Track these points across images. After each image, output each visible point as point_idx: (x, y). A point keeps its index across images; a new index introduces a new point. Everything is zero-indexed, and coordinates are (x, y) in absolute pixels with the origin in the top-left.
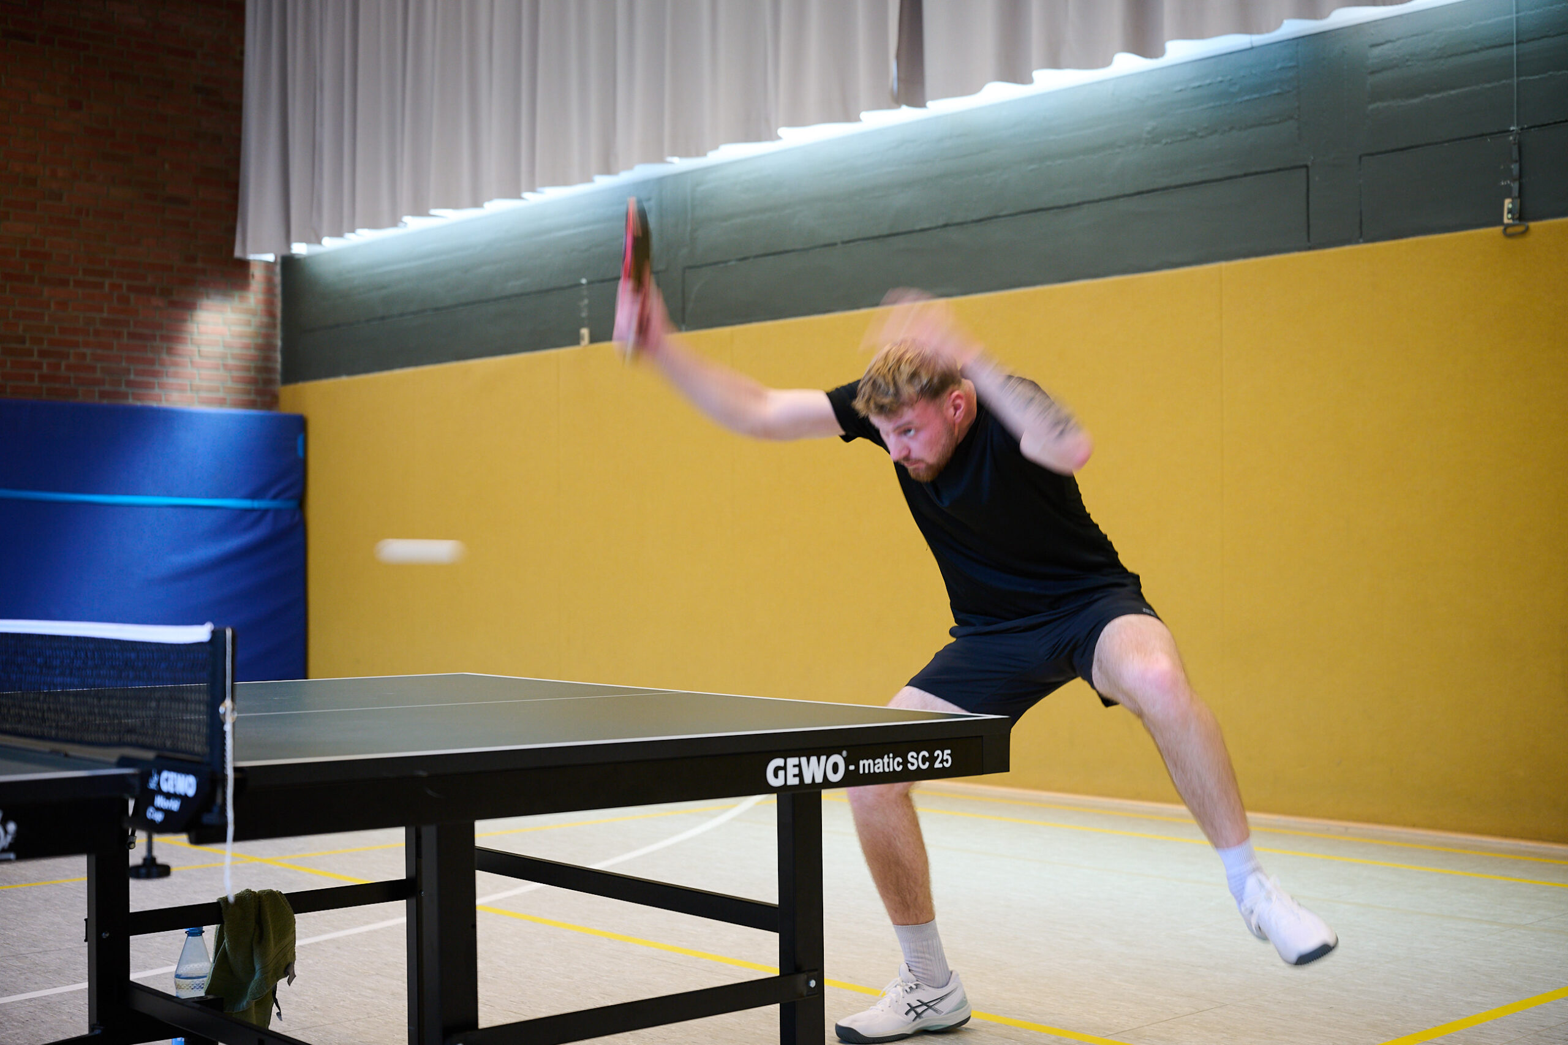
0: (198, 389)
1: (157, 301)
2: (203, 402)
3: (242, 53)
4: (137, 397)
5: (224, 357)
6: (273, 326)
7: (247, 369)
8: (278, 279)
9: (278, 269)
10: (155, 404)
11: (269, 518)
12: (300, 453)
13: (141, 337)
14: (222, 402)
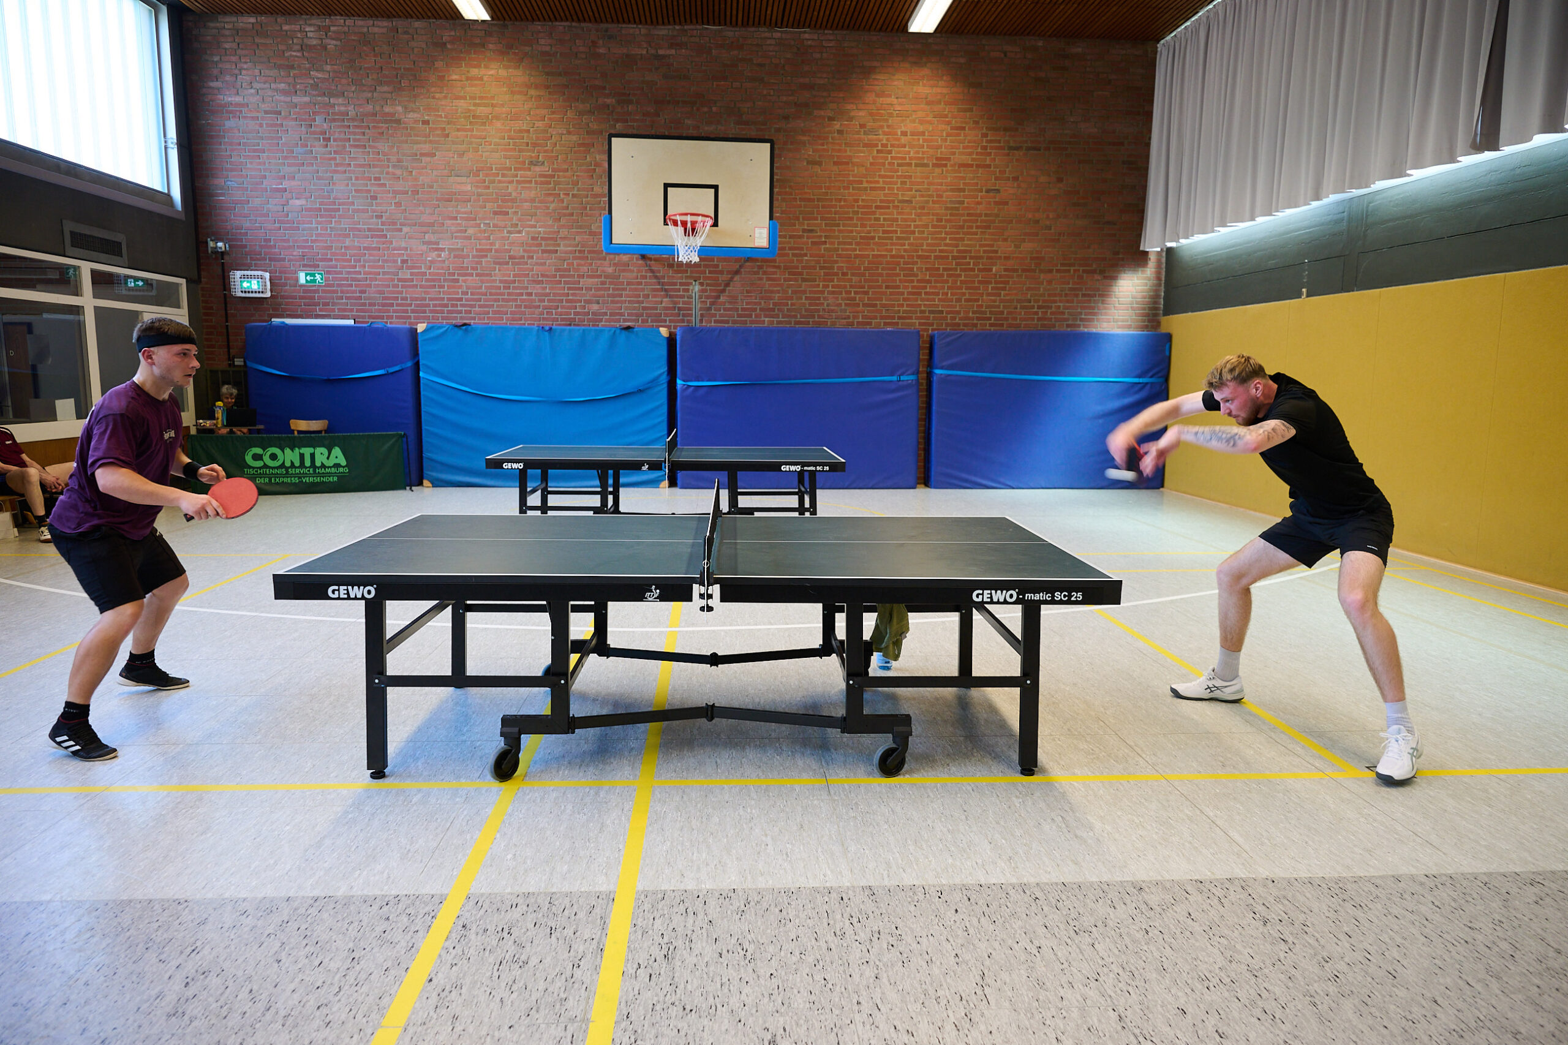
0: (1117, 321)
1: (1097, 277)
2: (1119, 327)
3: (1150, 138)
4: (1085, 326)
5: (1132, 303)
6: (1160, 285)
7: (1144, 309)
8: (1164, 260)
9: (1164, 254)
10: (1094, 330)
11: (1148, 387)
12: (1167, 354)
13: (1089, 295)
14: (1129, 327)
